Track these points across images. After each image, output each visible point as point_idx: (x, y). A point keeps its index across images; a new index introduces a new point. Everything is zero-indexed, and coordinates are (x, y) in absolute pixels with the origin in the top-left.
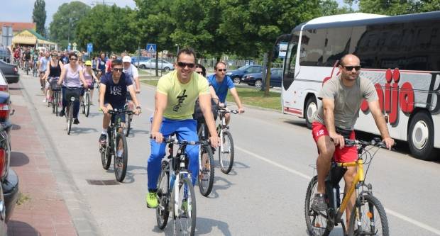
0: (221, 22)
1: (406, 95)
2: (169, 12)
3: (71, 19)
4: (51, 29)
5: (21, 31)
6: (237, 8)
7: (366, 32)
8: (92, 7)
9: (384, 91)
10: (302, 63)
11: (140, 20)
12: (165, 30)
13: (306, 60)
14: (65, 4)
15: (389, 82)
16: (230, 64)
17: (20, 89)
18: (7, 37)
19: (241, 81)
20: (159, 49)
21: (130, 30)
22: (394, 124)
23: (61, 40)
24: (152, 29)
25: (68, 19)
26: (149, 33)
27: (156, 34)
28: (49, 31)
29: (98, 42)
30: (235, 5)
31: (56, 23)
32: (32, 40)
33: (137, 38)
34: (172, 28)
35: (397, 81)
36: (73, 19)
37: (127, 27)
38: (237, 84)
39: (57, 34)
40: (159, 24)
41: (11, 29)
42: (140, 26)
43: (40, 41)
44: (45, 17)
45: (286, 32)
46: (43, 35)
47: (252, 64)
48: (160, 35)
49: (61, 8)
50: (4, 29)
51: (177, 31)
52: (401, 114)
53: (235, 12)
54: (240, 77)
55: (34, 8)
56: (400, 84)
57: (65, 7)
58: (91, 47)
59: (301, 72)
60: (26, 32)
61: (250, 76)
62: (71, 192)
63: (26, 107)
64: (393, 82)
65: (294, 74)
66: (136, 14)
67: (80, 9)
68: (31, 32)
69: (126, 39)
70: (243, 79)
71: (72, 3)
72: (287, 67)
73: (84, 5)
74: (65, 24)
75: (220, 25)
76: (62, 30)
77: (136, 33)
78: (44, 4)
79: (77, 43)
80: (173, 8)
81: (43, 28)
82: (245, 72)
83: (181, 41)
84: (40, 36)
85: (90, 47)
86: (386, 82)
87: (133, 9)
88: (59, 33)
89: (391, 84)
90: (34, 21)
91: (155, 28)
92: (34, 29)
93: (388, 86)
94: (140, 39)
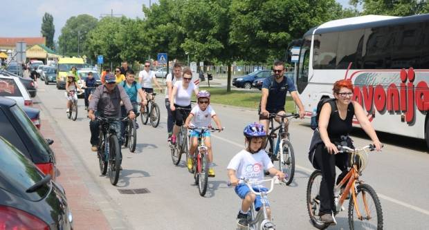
0: (231, 30)
1: (422, 94)
2: (178, 21)
3: (79, 32)
4: (60, 43)
5: (32, 46)
6: (247, 16)
7: (373, 34)
8: (99, 19)
9: (399, 90)
10: (315, 67)
11: (150, 30)
12: (175, 39)
13: (319, 63)
14: (72, 18)
15: (404, 82)
16: (239, 70)
17: (37, 103)
18: (22, 52)
19: (252, 86)
20: (170, 58)
21: (140, 41)
22: (411, 122)
23: (70, 52)
24: (162, 39)
25: (77, 32)
26: (159, 42)
27: (166, 43)
28: (58, 45)
29: (108, 54)
30: (245, 13)
31: (65, 37)
32: (43, 54)
33: (148, 48)
34: (182, 37)
35: (412, 81)
36: (81, 32)
37: (137, 37)
38: (249, 90)
39: (66, 47)
40: (169, 34)
41: (24, 45)
42: (150, 36)
43: (50, 55)
44: (54, 31)
45: (297, 38)
46: (52, 49)
47: (261, 70)
48: (170, 44)
49: (68, 22)
50: (18, 45)
51: (187, 41)
52: (418, 113)
53: (245, 20)
54: (251, 82)
55: (42, 22)
56: (416, 83)
57: (73, 20)
58: (102, 58)
59: (315, 75)
60: (36, 47)
61: (260, 81)
62: (107, 202)
63: (47, 121)
64: (408, 81)
65: (307, 77)
66: (145, 25)
67: (87, 22)
68: (41, 47)
69: (137, 49)
70: (254, 84)
71: (80, 16)
72: (300, 71)
73: (92, 18)
74: (74, 37)
75: (230, 33)
76: (71, 43)
77: (147, 43)
78: (52, 18)
79: (86, 55)
80: (183, 18)
81: (52, 42)
82: (256, 77)
83: (192, 49)
84: (50, 49)
85: (100, 59)
86: (401, 82)
87: (142, 19)
88: (68, 47)
89: (407, 84)
90: (44, 36)
91: (165, 38)
92: (44, 44)
93: (403, 86)
94: (150, 49)
